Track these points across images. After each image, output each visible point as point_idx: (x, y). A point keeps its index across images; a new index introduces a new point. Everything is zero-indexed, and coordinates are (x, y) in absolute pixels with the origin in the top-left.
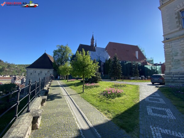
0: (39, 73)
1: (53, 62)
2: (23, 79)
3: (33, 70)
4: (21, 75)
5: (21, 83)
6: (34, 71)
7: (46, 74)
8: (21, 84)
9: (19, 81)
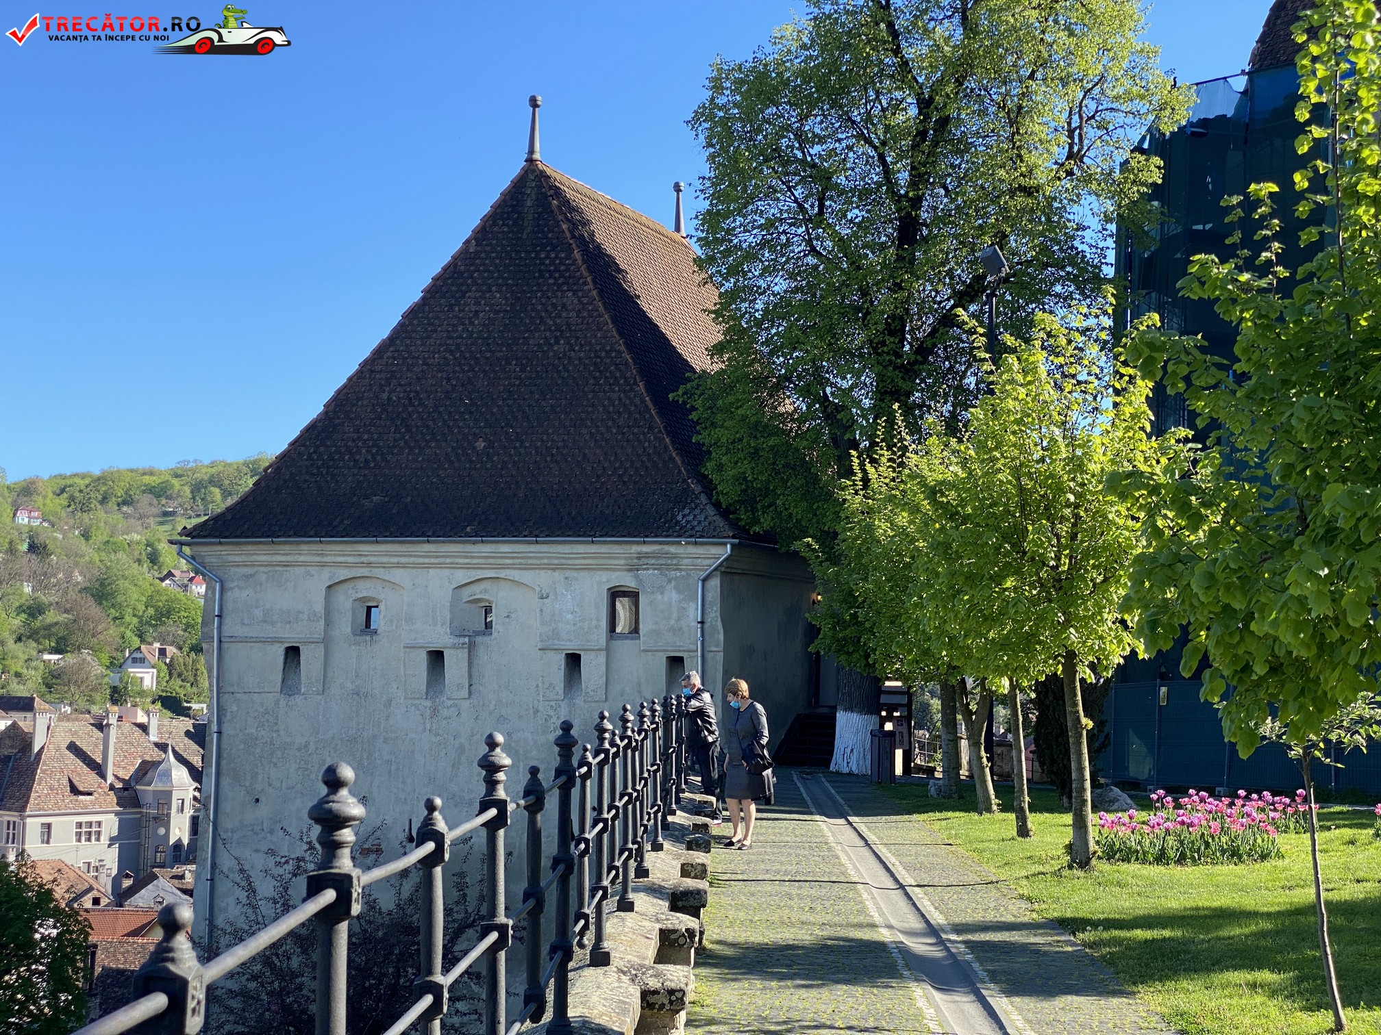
0: (440, 638)
1: (700, 360)
2: (146, 769)
3: (315, 587)
4: (117, 695)
5: (111, 859)
6: (345, 601)
7: (574, 661)
8: (121, 897)
9: (87, 833)
